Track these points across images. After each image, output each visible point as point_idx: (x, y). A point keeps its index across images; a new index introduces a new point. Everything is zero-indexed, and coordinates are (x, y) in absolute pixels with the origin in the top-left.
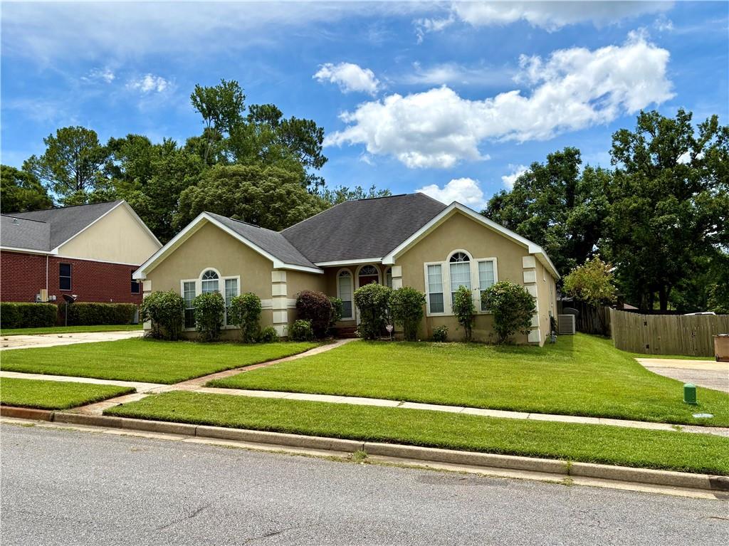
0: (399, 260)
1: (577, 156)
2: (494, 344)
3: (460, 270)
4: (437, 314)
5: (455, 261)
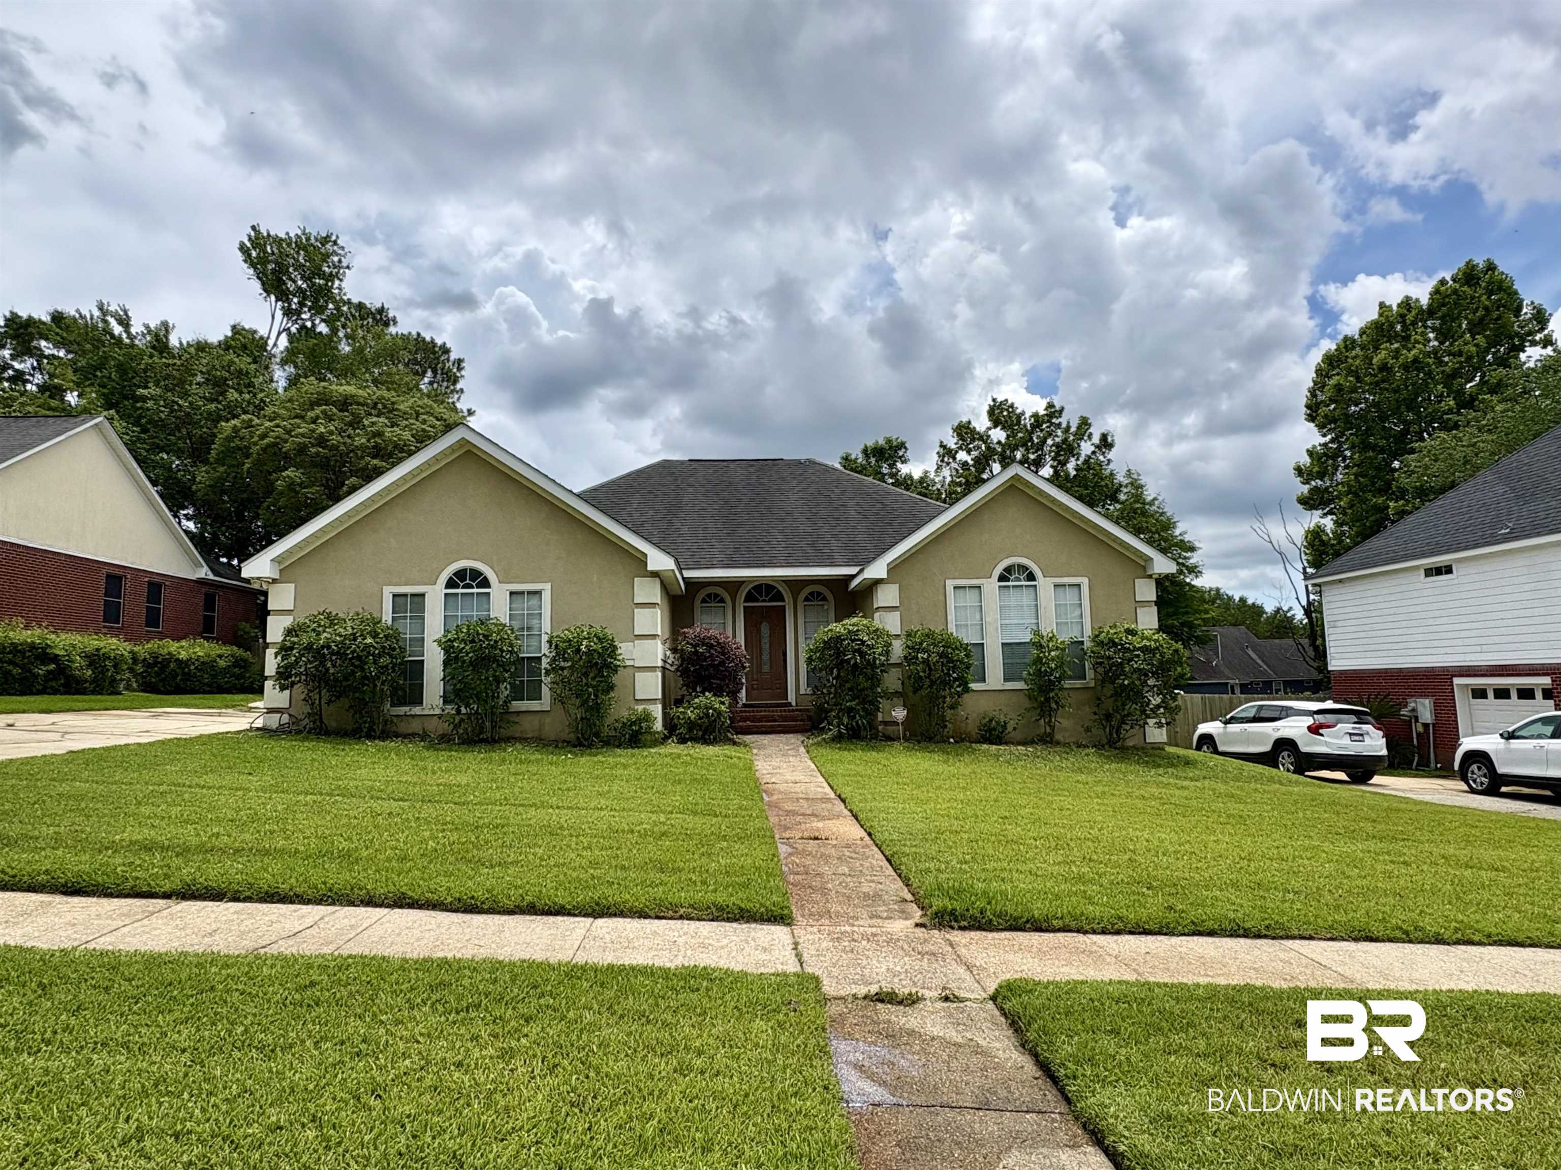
3: (1017, 598)
4: (974, 686)
5: (1008, 580)
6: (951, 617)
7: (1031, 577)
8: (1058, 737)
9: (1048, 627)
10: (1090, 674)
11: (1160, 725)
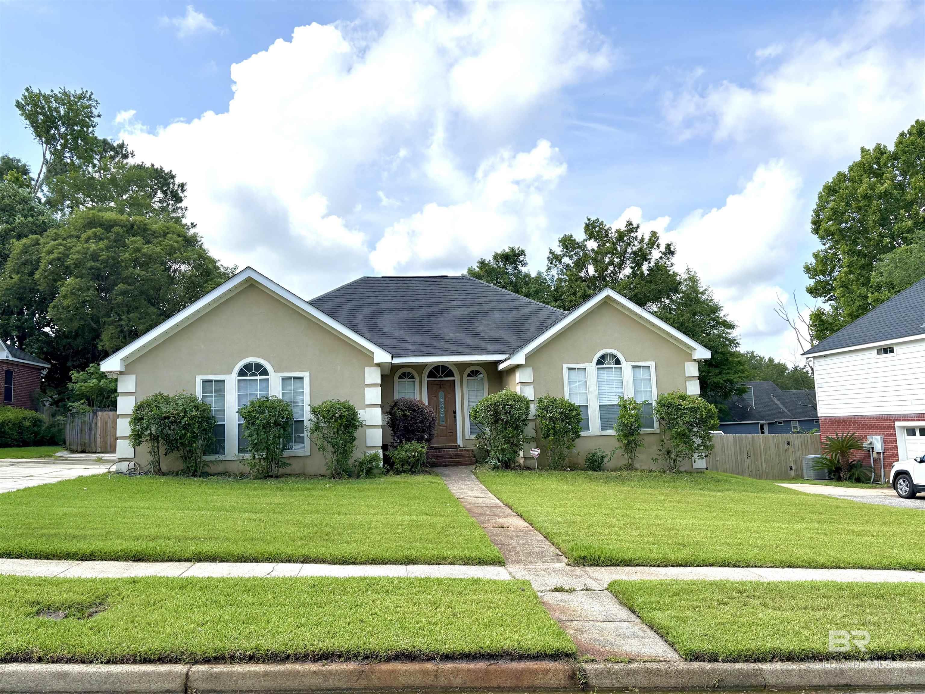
3: (610, 376)
4: (582, 433)
5: (603, 364)
6: (566, 389)
7: (618, 362)
8: (637, 465)
9: (629, 394)
10: (656, 425)
11: (701, 457)
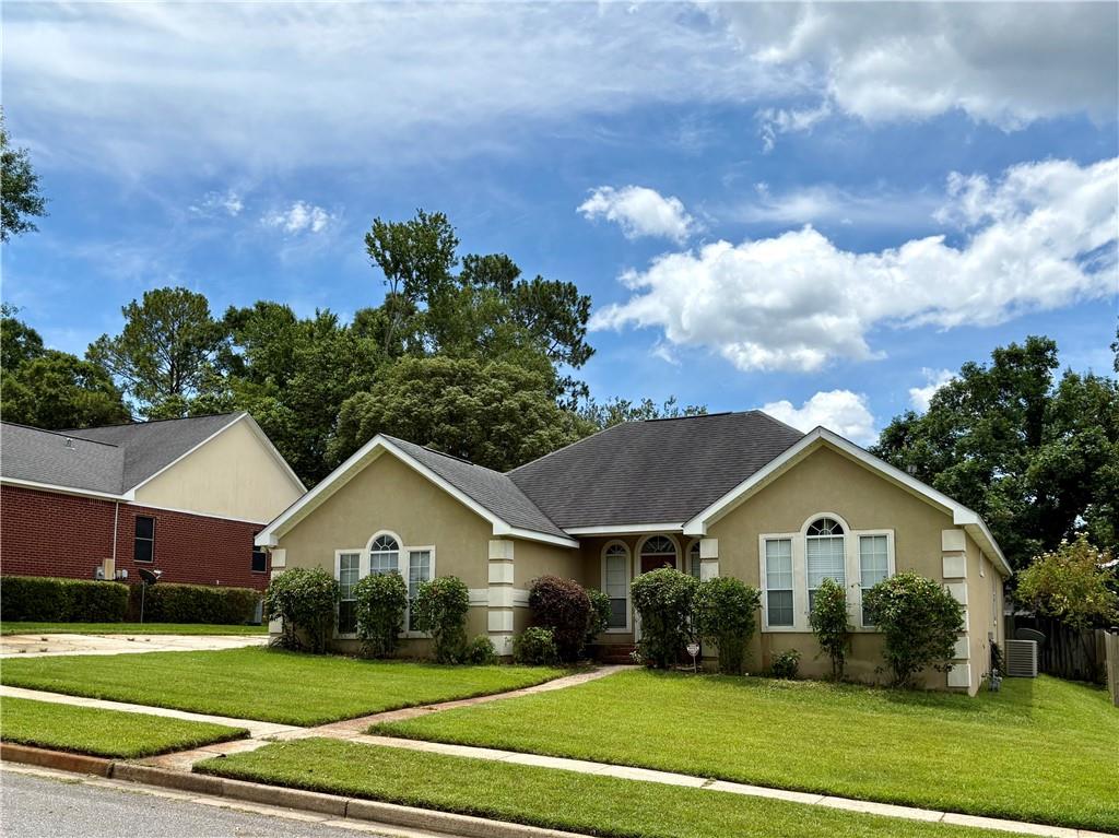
0: (714, 527)
1: (1049, 354)
2: (884, 687)
3: (825, 549)
4: (781, 628)
5: (817, 533)
6: (763, 567)
7: (839, 530)
9: (853, 576)
